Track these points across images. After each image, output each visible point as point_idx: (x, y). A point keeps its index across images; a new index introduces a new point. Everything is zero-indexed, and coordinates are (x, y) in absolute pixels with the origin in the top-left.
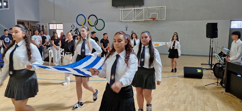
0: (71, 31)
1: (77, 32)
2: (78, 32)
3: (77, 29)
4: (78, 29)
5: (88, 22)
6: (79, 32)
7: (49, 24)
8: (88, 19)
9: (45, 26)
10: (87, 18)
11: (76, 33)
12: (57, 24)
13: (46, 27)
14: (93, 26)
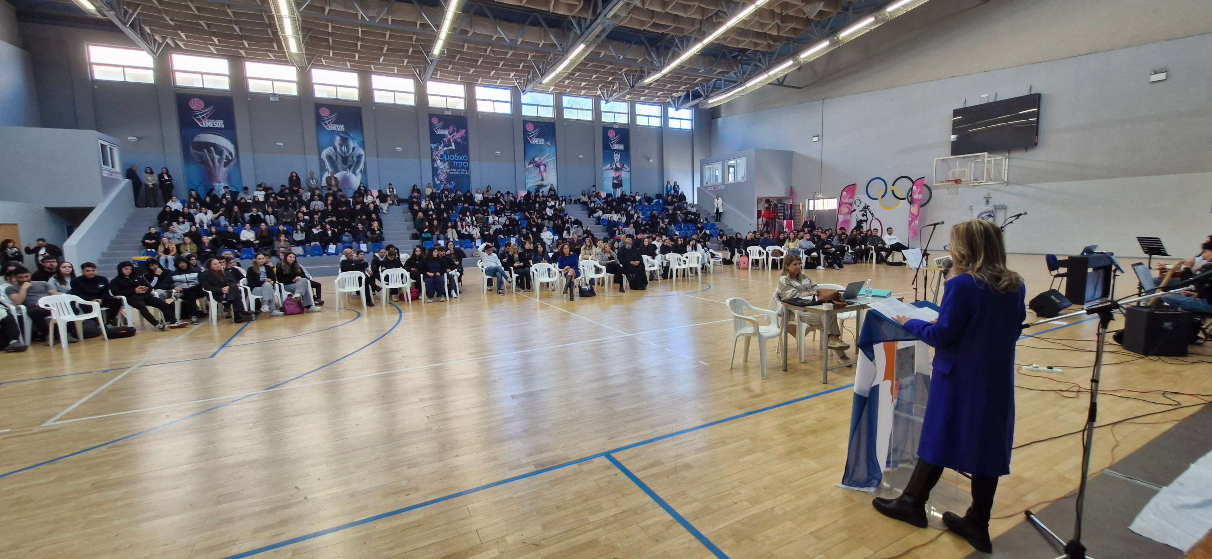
0: (855, 210)
1: (866, 212)
2: (868, 212)
3: (866, 208)
4: (868, 206)
5: (893, 191)
6: (870, 212)
7: (809, 200)
8: (893, 185)
9: (801, 204)
10: (890, 183)
11: (863, 215)
12: (825, 200)
13: (804, 206)
14: (904, 199)
